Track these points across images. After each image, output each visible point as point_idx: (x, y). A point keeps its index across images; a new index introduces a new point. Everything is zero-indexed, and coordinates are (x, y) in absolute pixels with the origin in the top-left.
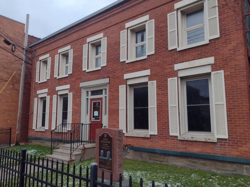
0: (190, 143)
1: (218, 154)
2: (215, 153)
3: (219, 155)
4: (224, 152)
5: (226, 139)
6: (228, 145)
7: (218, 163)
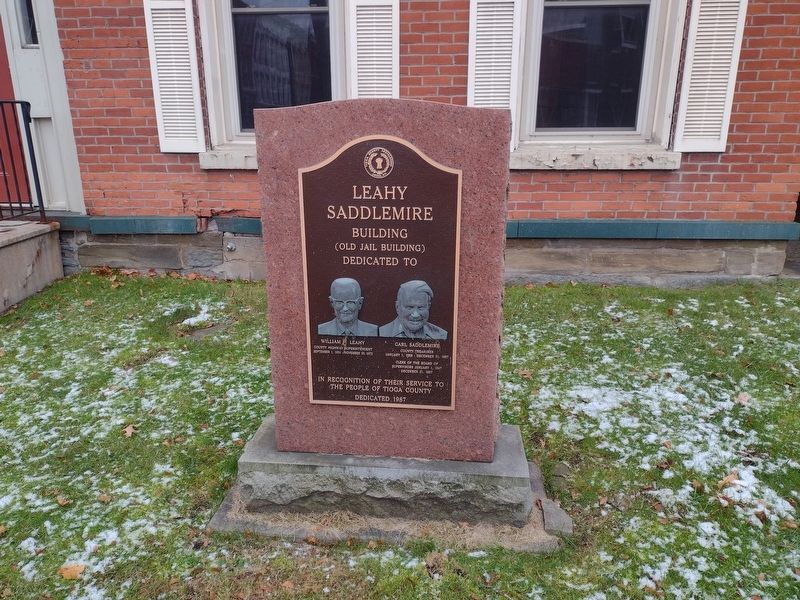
0: (560, 180)
1: (671, 215)
2: (658, 215)
3: (675, 219)
4: (694, 208)
5: (713, 155)
6: (716, 178)
7: (664, 250)
